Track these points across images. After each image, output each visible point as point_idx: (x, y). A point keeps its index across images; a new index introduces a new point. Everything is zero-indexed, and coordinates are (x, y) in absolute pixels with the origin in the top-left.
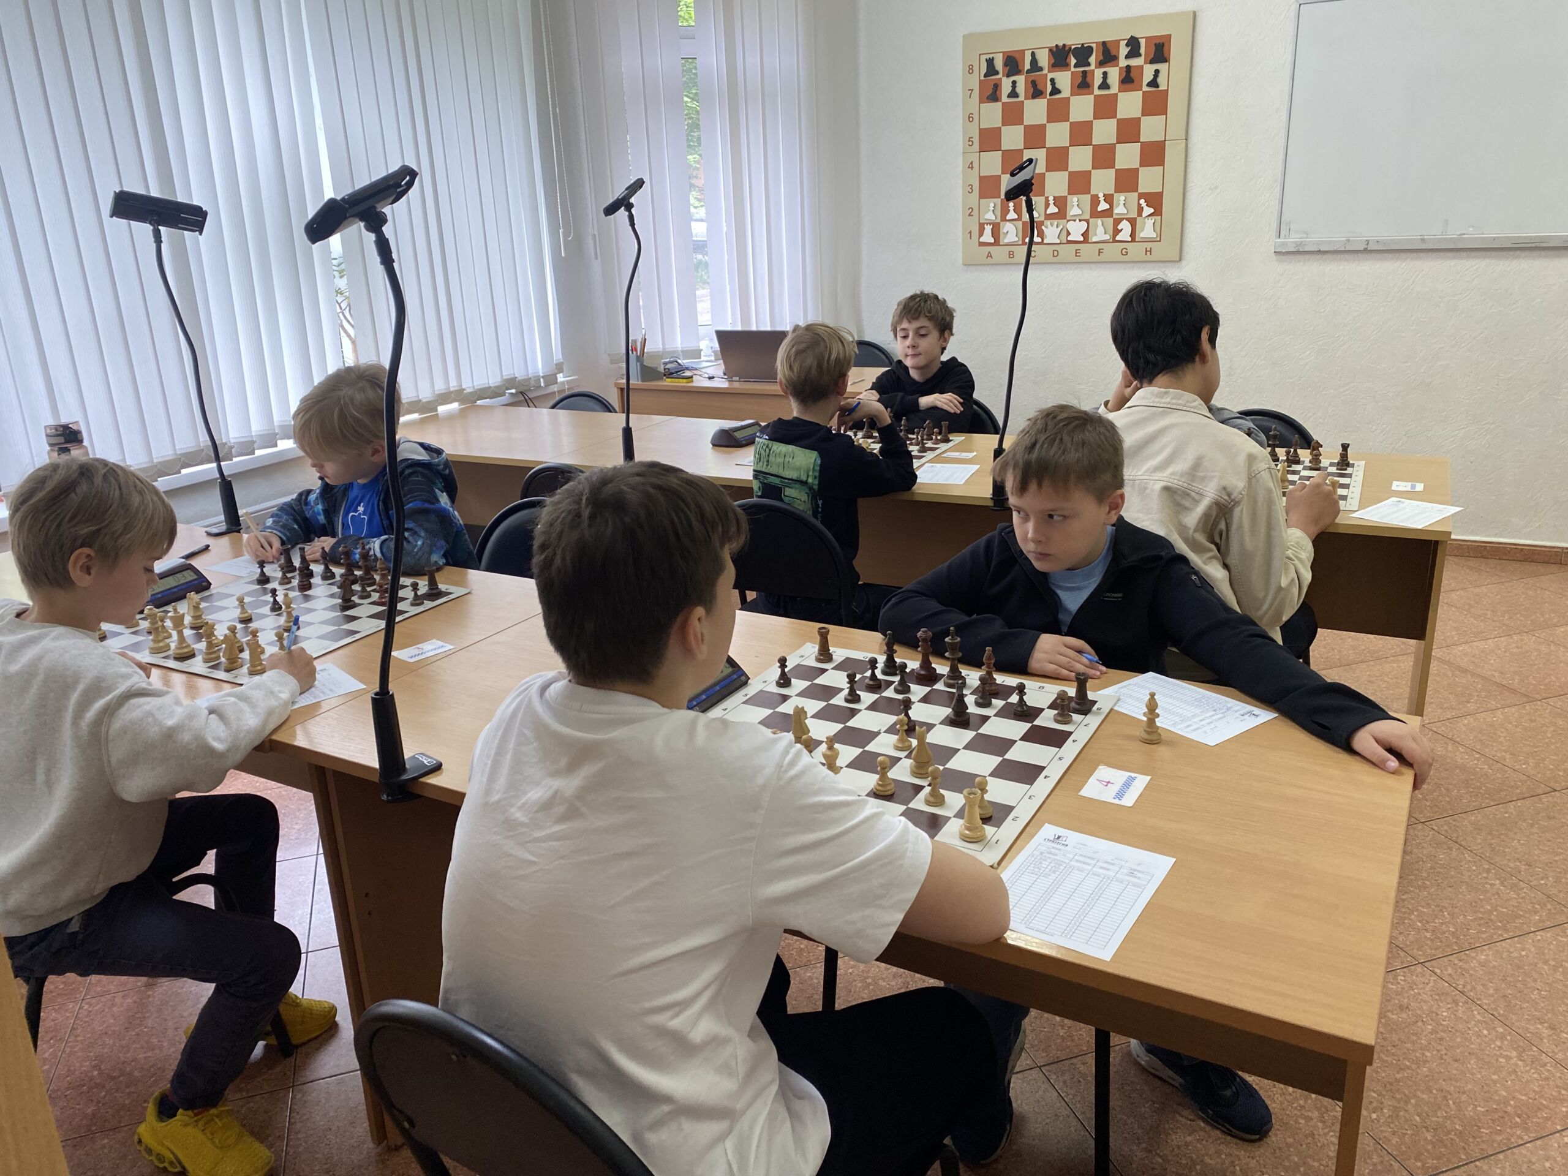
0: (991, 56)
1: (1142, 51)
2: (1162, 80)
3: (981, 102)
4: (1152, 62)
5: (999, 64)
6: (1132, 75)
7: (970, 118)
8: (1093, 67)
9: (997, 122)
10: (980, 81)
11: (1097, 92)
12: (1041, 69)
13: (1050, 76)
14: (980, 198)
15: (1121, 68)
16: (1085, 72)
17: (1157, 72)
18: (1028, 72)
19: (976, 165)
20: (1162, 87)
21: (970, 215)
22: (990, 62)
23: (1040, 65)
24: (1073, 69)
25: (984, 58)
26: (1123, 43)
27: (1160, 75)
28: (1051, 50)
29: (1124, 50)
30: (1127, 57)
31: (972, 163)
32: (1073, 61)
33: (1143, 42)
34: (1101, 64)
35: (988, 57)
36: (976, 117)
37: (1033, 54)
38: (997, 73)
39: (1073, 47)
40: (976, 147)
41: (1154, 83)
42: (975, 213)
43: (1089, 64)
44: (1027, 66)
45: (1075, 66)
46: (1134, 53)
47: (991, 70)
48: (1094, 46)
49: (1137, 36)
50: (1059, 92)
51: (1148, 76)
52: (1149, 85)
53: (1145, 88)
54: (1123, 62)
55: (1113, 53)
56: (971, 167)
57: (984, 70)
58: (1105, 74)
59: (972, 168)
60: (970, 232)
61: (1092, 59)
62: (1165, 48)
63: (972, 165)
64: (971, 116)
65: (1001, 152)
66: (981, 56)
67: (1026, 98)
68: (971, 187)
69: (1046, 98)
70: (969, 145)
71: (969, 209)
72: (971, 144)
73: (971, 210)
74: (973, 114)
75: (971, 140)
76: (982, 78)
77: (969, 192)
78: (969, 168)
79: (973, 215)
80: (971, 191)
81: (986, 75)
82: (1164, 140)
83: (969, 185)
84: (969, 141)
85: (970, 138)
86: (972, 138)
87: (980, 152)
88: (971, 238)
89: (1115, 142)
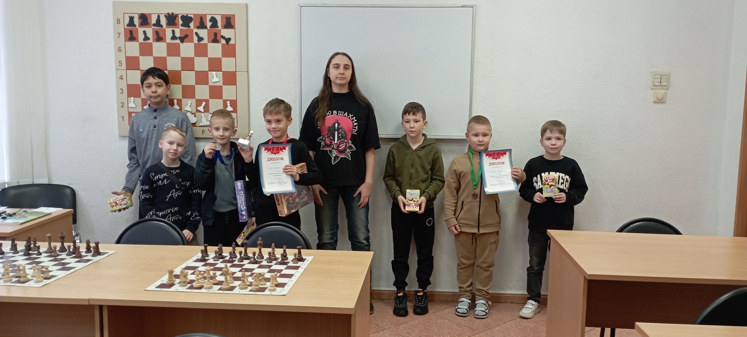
0: (132, 15)
1: (220, 21)
3: (126, 41)
4: (226, 27)
5: (136, 20)
7: (120, 50)
8: (192, 28)
9: (136, 53)
10: (125, 29)
11: (195, 42)
12: (162, 26)
13: (167, 30)
14: (128, 97)
15: (208, 30)
16: (187, 30)
18: (154, 25)
19: (124, 77)
20: (233, 42)
21: (122, 107)
22: (131, 19)
23: (161, 24)
24: (180, 27)
25: (127, 16)
26: (208, 17)
28: (167, 15)
31: (122, 76)
32: (181, 22)
33: (220, 17)
35: (130, 15)
36: (123, 49)
37: (157, 17)
38: (135, 25)
39: (180, 15)
40: (124, 66)
42: (125, 105)
43: (190, 26)
45: (182, 25)
47: (131, 23)
48: (193, 16)
53: (223, 42)
54: (209, 27)
55: (204, 22)
56: (121, 78)
57: (127, 21)
59: (122, 79)
60: (123, 117)
61: (192, 24)
62: (232, 21)
63: (122, 77)
64: (120, 48)
65: (140, 71)
66: (124, 14)
67: (153, 41)
68: (121, 90)
69: (165, 42)
70: (120, 65)
71: (121, 103)
72: (120, 64)
73: (122, 104)
74: (121, 47)
75: (120, 62)
76: (126, 27)
77: (121, 93)
78: (120, 78)
79: (124, 107)
80: (122, 92)
81: (128, 25)
82: (235, 71)
83: (121, 89)
84: (119, 63)
85: (120, 61)
86: (121, 61)
87: (127, 70)
88: (123, 120)
89: (208, 70)
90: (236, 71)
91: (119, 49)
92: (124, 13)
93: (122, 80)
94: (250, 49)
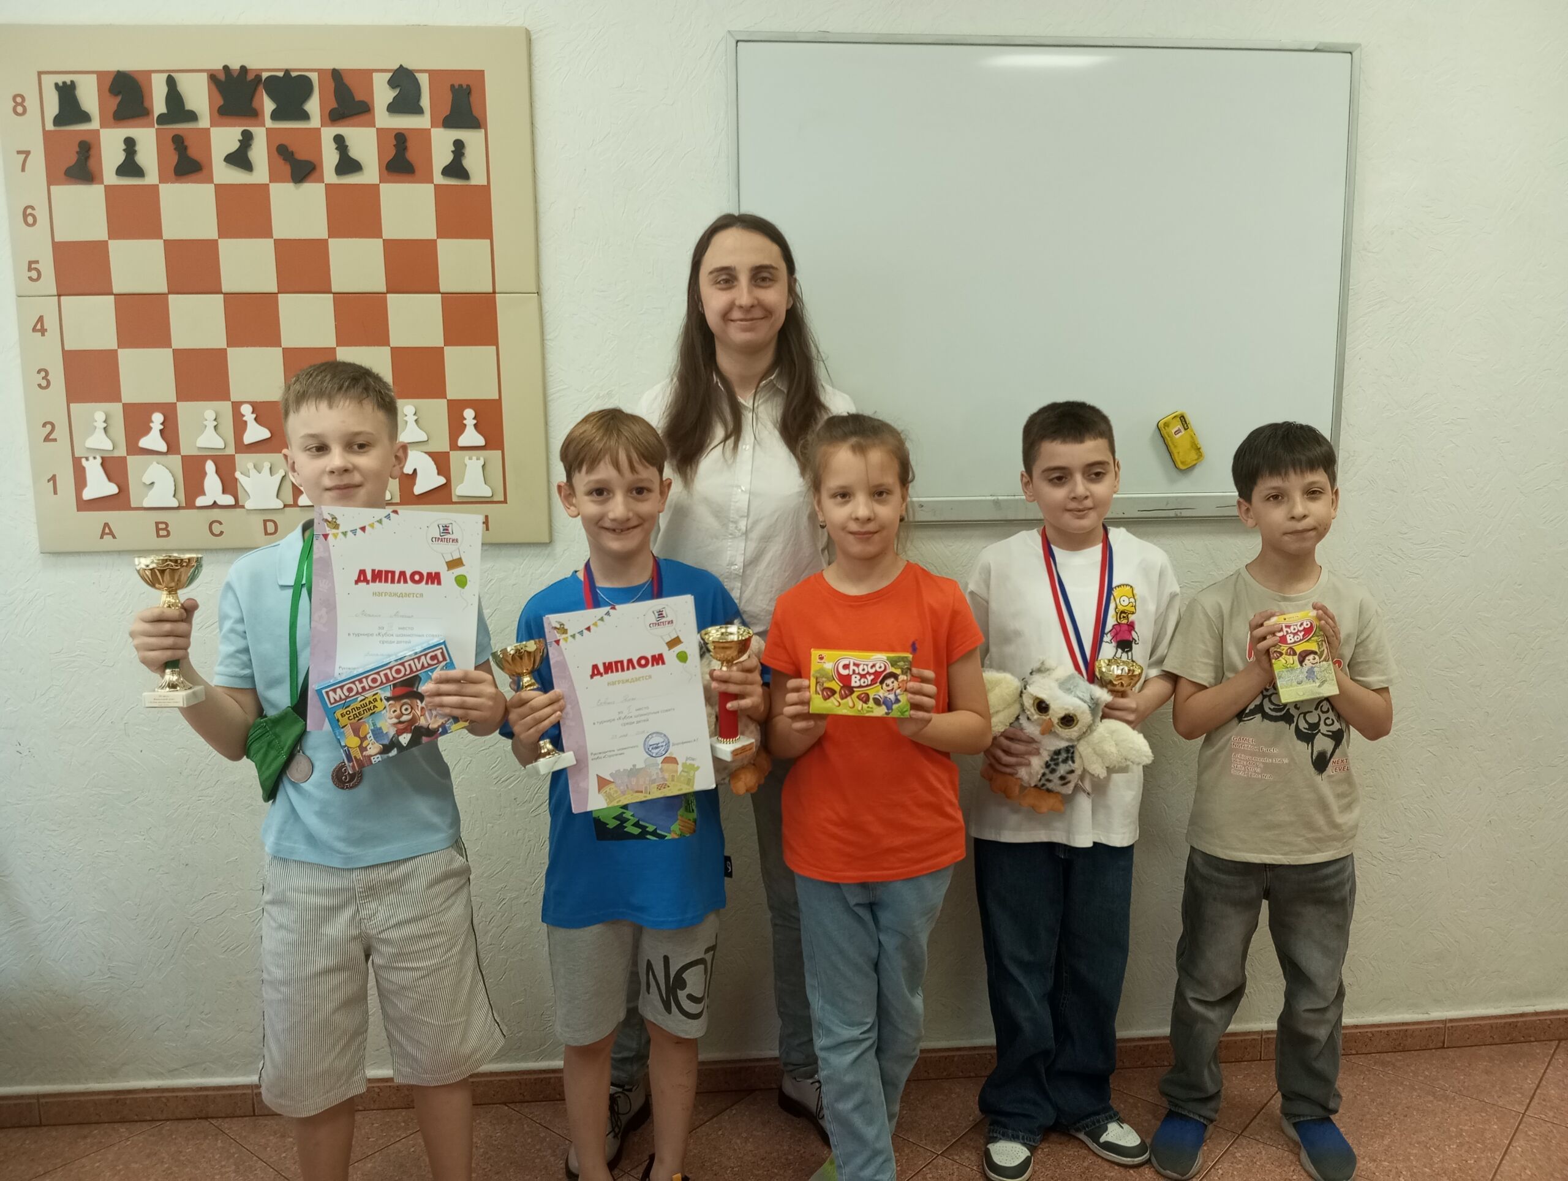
0: (68, 78)
1: (425, 100)
2: (472, 161)
3: (52, 180)
4: (449, 122)
5: (90, 98)
7: (28, 216)
8: (315, 122)
9: (96, 229)
10: (46, 133)
11: (331, 178)
12: (192, 116)
13: (217, 134)
14: (69, 401)
15: (380, 132)
16: (297, 133)
17: (460, 145)
18: (162, 119)
19: (51, 323)
20: (477, 178)
21: (47, 439)
22: (67, 93)
23: (189, 106)
24: (269, 123)
25: (49, 82)
26: (380, 80)
27: (469, 152)
28: (213, 77)
29: (383, 95)
30: (394, 108)
31: (41, 319)
32: (268, 106)
33: (424, 80)
34: (334, 117)
35: (60, 79)
36: (42, 215)
37: (171, 82)
38: (86, 118)
39: (265, 75)
40: (49, 283)
41: (456, 169)
42: (61, 433)
43: (305, 116)
44: (159, 106)
45: (275, 116)
46: (407, 101)
47: (70, 109)
48: (314, 77)
49: (410, 65)
51: (442, 156)
52: (447, 171)
53: (439, 179)
55: (359, 96)
56: (40, 327)
57: (53, 107)
58: (345, 140)
59: (43, 331)
60: (53, 479)
61: (313, 106)
62: (474, 98)
63: (42, 325)
65: (112, 298)
66: (43, 76)
67: (162, 180)
68: (43, 374)
69: (211, 181)
70: (30, 278)
71: (44, 425)
72: (34, 274)
73: (49, 427)
74: (33, 208)
75: (33, 266)
76: (50, 126)
77: (40, 386)
78: (34, 330)
79: (55, 440)
80: (44, 383)
81: (58, 121)
82: (491, 290)
83: (39, 372)
84: (30, 269)
85: (30, 263)
86: (37, 262)
87: (59, 295)
88: (55, 493)
89: (384, 290)
90: (495, 293)
91: (25, 216)
92: (40, 74)
93: (43, 335)
94: (543, 206)
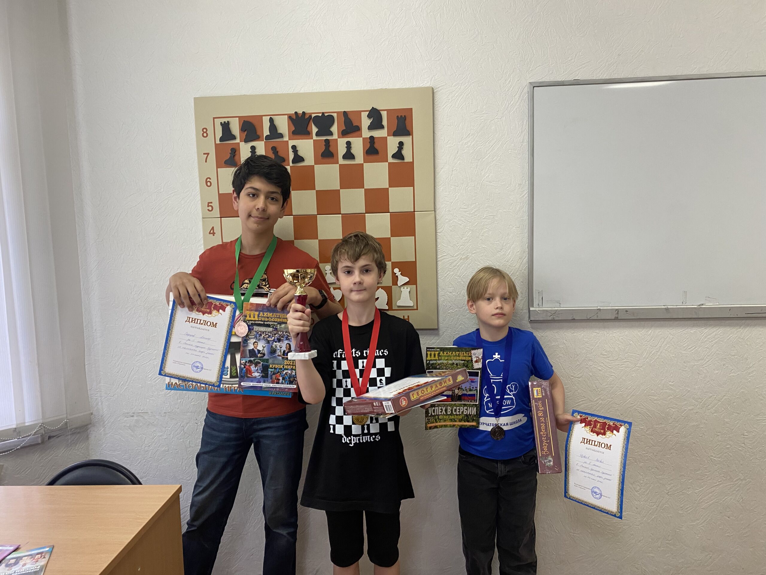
0: (226, 120)
1: (385, 123)
2: (407, 152)
3: (218, 167)
4: (395, 134)
5: (235, 129)
6: (377, 146)
7: (208, 182)
8: (335, 136)
10: (216, 145)
11: (341, 161)
12: (281, 136)
13: (291, 143)
15: (364, 139)
16: (327, 141)
17: (401, 144)
18: (267, 138)
19: (217, 230)
20: (408, 158)
22: (226, 126)
23: (280, 131)
24: (315, 137)
25: (218, 122)
26: (364, 115)
27: (405, 147)
28: (290, 117)
29: (366, 122)
30: (371, 128)
31: (213, 228)
32: (315, 130)
33: (384, 114)
34: (344, 133)
35: (223, 120)
36: (214, 181)
37: (271, 120)
38: (234, 138)
39: (313, 115)
40: (217, 212)
41: (399, 155)
43: (331, 134)
44: (266, 132)
45: (317, 134)
46: (377, 124)
47: (227, 134)
48: (335, 115)
49: (379, 108)
50: (302, 159)
51: (392, 148)
52: (394, 156)
53: (391, 160)
54: (366, 133)
55: (355, 124)
56: (212, 232)
57: (219, 133)
58: (349, 144)
59: (214, 234)
61: (334, 129)
62: (407, 122)
64: (208, 180)
66: (215, 120)
70: (208, 210)
72: (210, 208)
74: (210, 179)
75: (210, 204)
76: (218, 142)
81: (221, 139)
84: (208, 206)
87: (221, 218)
90: (414, 211)
94: (438, 170)
